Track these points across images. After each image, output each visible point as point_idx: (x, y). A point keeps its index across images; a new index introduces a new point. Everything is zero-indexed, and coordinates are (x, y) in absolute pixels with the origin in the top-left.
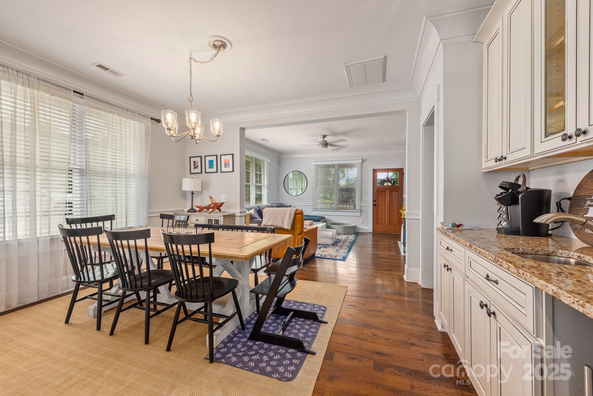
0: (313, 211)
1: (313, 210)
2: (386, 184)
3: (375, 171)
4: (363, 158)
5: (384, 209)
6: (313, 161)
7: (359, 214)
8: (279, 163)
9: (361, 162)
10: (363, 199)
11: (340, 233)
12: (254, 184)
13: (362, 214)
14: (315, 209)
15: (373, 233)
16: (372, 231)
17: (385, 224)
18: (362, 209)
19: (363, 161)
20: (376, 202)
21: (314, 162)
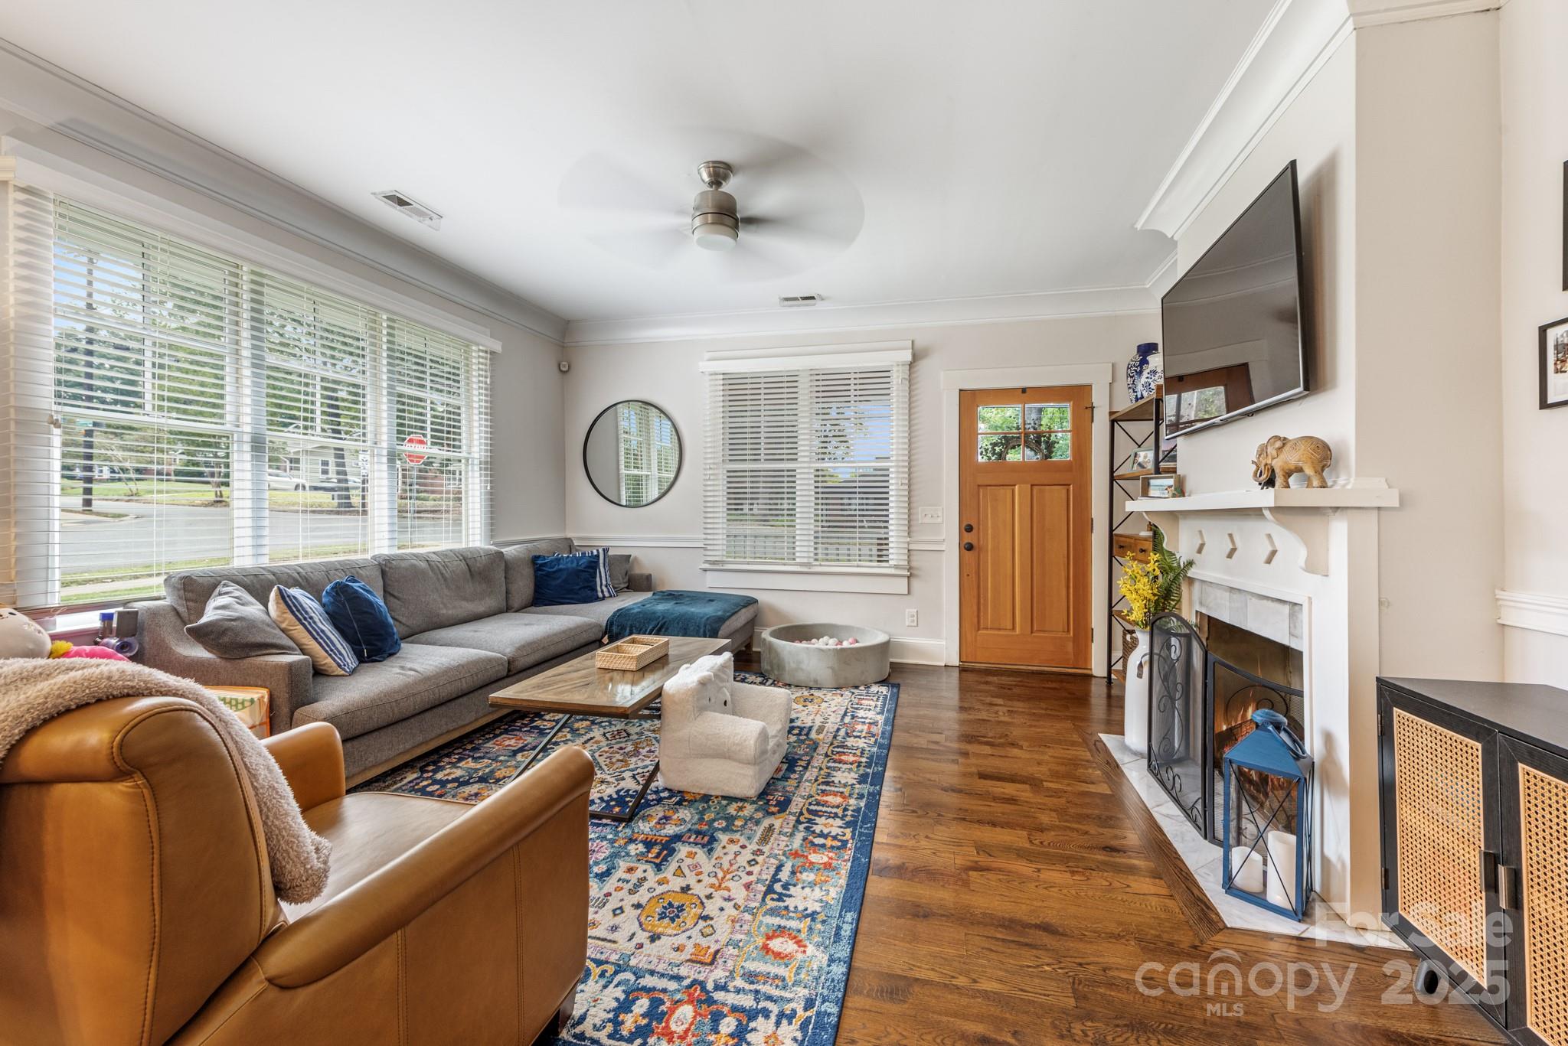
0: (705, 570)
1: (707, 566)
2: (1013, 456)
3: (970, 401)
4: (918, 344)
5: (1009, 564)
6: (707, 355)
7: (901, 586)
8: (564, 370)
9: (909, 358)
10: (920, 517)
11: (816, 681)
12: (385, 445)
13: (915, 582)
14: (714, 563)
15: (963, 670)
16: (957, 663)
17: (1014, 628)
18: (913, 564)
19: (916, 357)
20: (975, 531)
21: (709, 360)
